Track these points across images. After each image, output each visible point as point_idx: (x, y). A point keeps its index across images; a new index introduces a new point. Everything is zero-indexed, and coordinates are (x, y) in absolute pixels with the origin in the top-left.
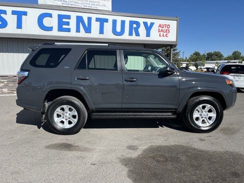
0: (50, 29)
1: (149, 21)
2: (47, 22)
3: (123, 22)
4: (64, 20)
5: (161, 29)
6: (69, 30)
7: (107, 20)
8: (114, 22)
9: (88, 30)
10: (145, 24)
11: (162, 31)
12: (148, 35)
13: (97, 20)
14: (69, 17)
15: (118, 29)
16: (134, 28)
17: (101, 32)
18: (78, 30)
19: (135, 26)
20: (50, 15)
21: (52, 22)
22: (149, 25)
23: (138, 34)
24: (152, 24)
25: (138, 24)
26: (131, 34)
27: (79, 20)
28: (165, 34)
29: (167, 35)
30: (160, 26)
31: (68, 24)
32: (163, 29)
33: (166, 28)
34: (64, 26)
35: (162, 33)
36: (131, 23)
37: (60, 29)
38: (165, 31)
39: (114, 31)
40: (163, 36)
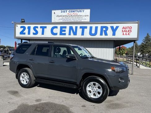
0: (56, 34)
1: (115, 26)
2: (55, 31)
3: (96, 28)
4: (63, 29)
5: (124, 30)
6: (65, 34)
7: (86, 27)
8: (91, 28)
9: (75, 33)
10: (112, 27)
11: (125, 31)
12: (114, 34)
13: (81, 27)
14: (65, 27)
15: (93, 32)
16: (104, 31)
17: (83, 34)
18: (70, 34)
19: (104, 29)
20: (56, 27)
21: (57, 31)
22: (115, 28)
23: (106, 34)
24: (117, 27)
25: (107, 28)
26: (101, 34)
27: (71, 28)
28: (127, 33)
29: (129, 34)
30: (123, 28)
31: (65, 31)
32: (126, 30)
33: (129, 29)
34: (63, 32)
35: (125, 33)
36: (102, 28)
37: (61, 34)
38: (127, 31)
39: (91, 33)
40: (126, 34)
